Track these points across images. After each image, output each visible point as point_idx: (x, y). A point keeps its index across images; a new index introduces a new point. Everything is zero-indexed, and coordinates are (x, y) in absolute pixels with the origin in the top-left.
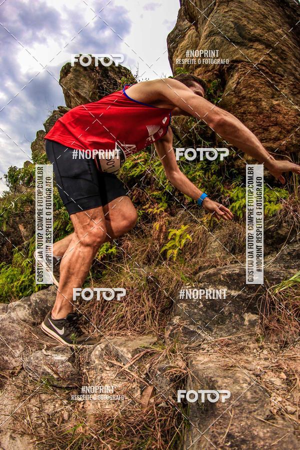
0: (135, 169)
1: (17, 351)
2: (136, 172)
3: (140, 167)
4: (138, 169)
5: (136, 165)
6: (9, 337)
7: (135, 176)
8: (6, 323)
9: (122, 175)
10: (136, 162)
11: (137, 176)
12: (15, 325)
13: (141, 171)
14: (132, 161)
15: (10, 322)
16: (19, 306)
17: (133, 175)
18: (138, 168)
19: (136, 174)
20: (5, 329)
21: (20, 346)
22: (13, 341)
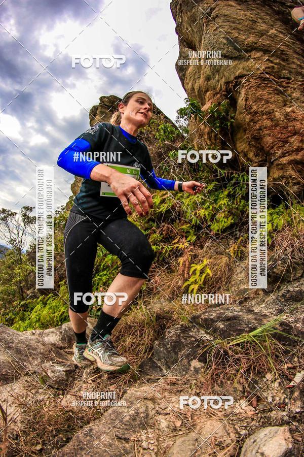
6: (32, 352)
16: (52, 332)
20: (31, 346)
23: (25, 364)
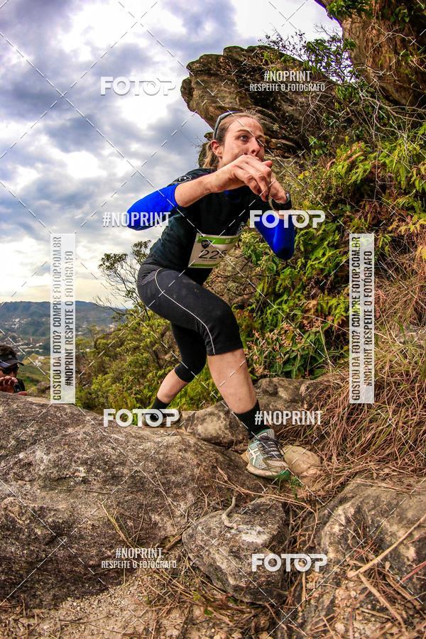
0: (354, 171)
1: (182, 504)
2: (358, 174)
3: (360, 165)
4: (359, 170)
5: (353, 166)
6: (173, 478)
7: (358, 182)
8: (173, 452)
9: (337, 186)
10: (351, 160)
11: (361, 180)
12: (189, 455)
13: (365, 171)
14: (345, 160)
15: (180, 451)
16: (211, 414)
17: (355, 181)
18: (357, 168)
19: (360, 178)
20: (168, 464)
21: (190, 495)
22: (178, 485)
23: (155, 517)
